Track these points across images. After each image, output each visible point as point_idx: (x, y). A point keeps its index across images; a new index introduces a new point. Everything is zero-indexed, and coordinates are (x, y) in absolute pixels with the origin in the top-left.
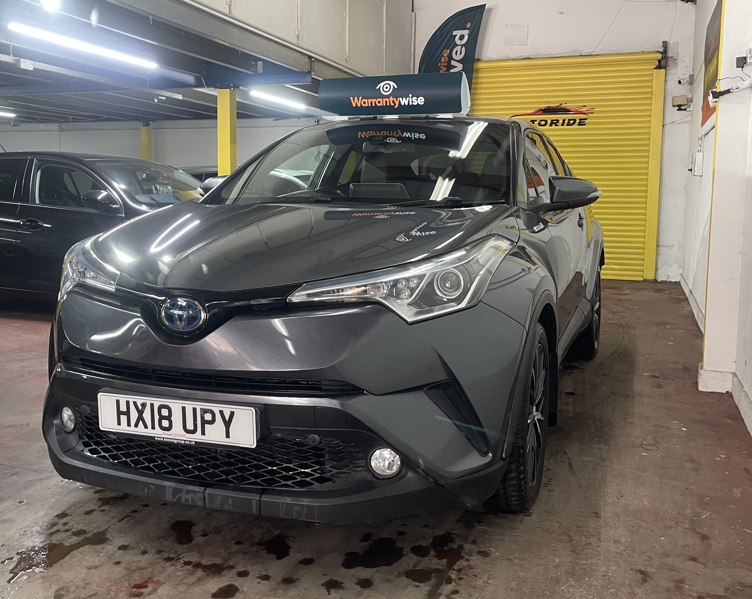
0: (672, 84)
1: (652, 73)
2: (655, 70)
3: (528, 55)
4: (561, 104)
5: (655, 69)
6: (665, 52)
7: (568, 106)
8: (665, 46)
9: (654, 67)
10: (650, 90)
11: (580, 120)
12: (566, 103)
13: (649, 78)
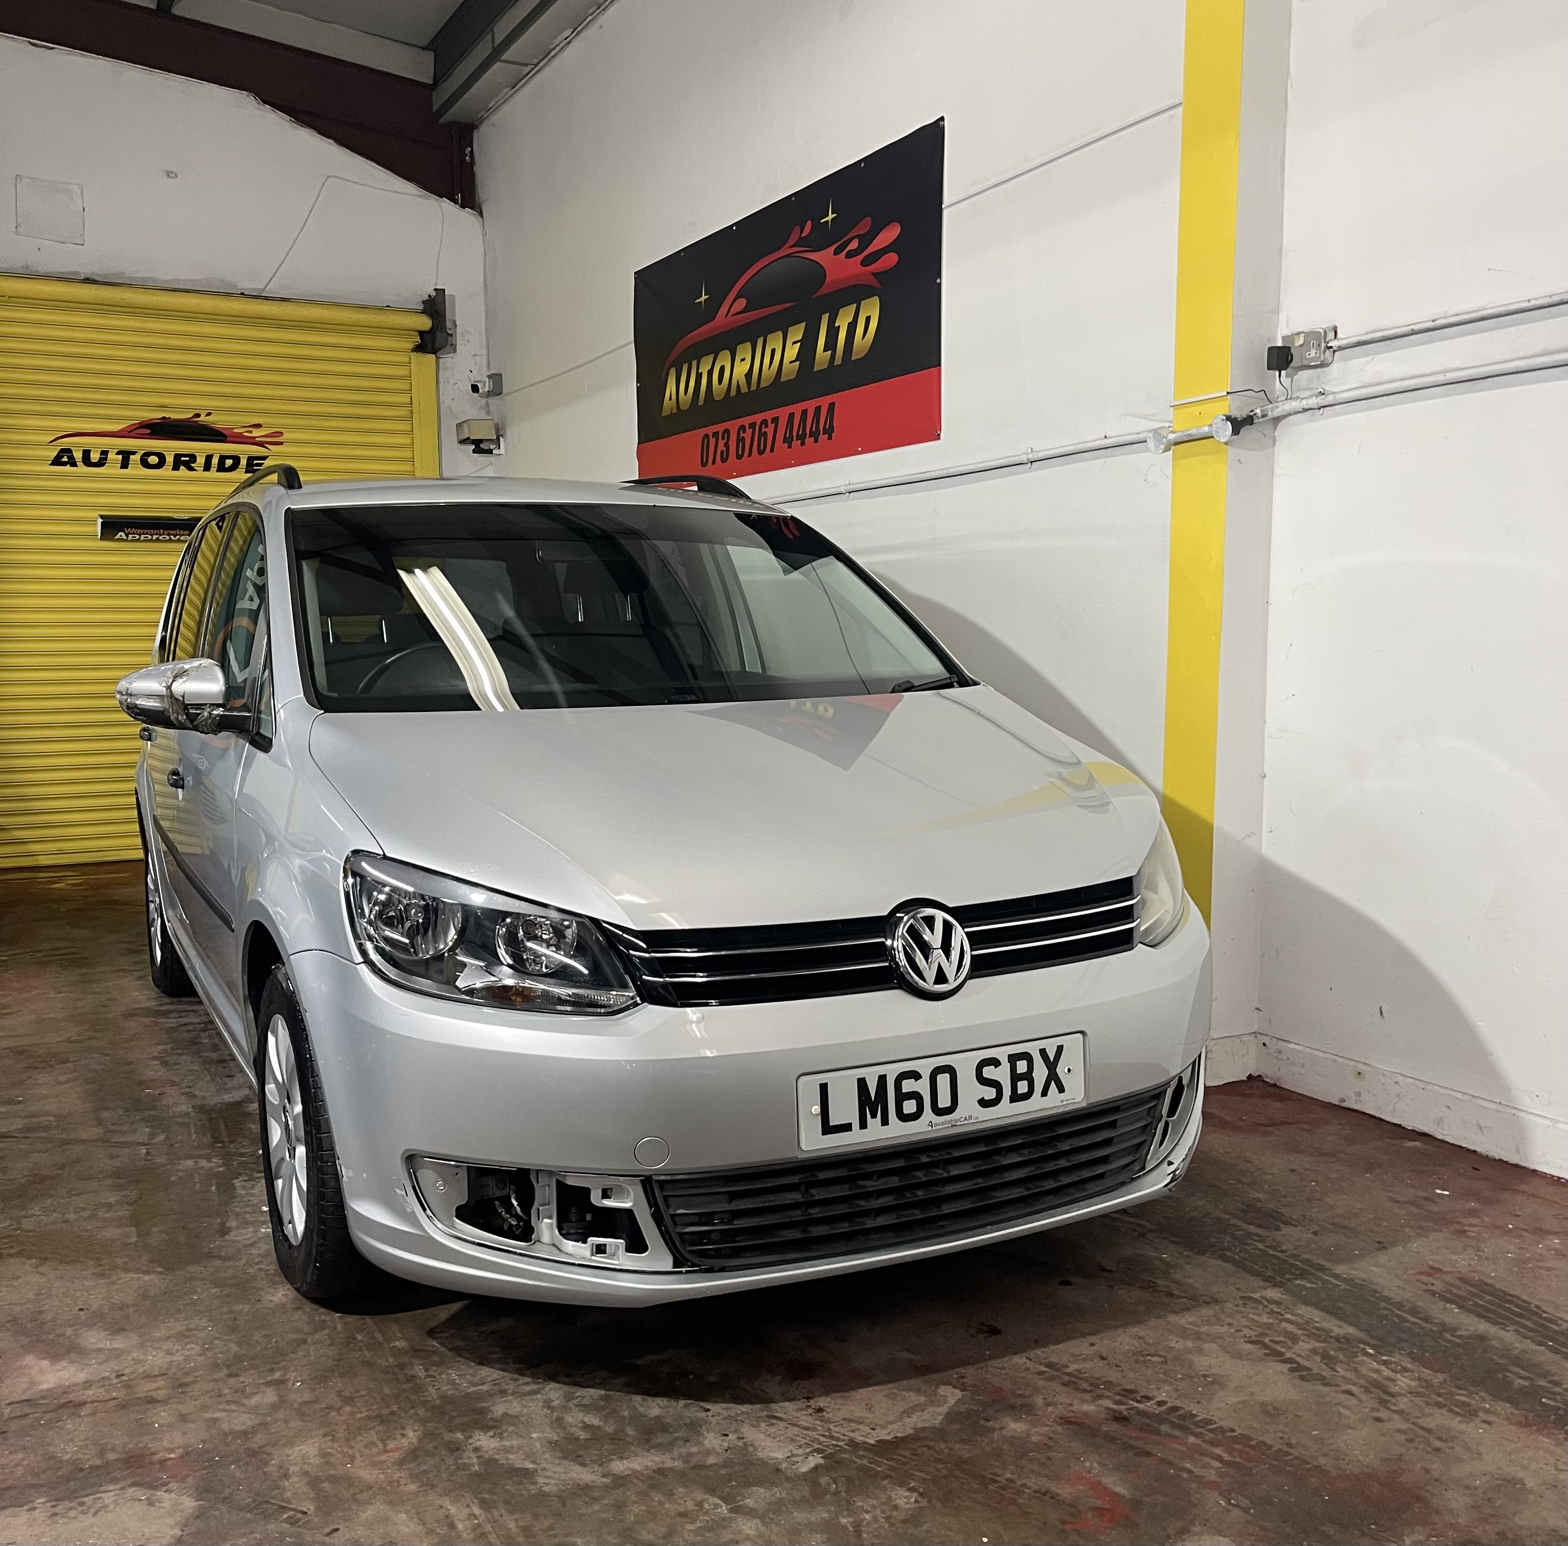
1: (406, 359)
2: (413, 355)
3: (89, 271)
4: (198, 415)
5: (412, 350)
6: (440, 316)
7: (218, 421)
8: (442, 300)
9: (411, 346)
10: (405, 399)
11: (251, 459)
12: (209, 414)
13: (402, 371)
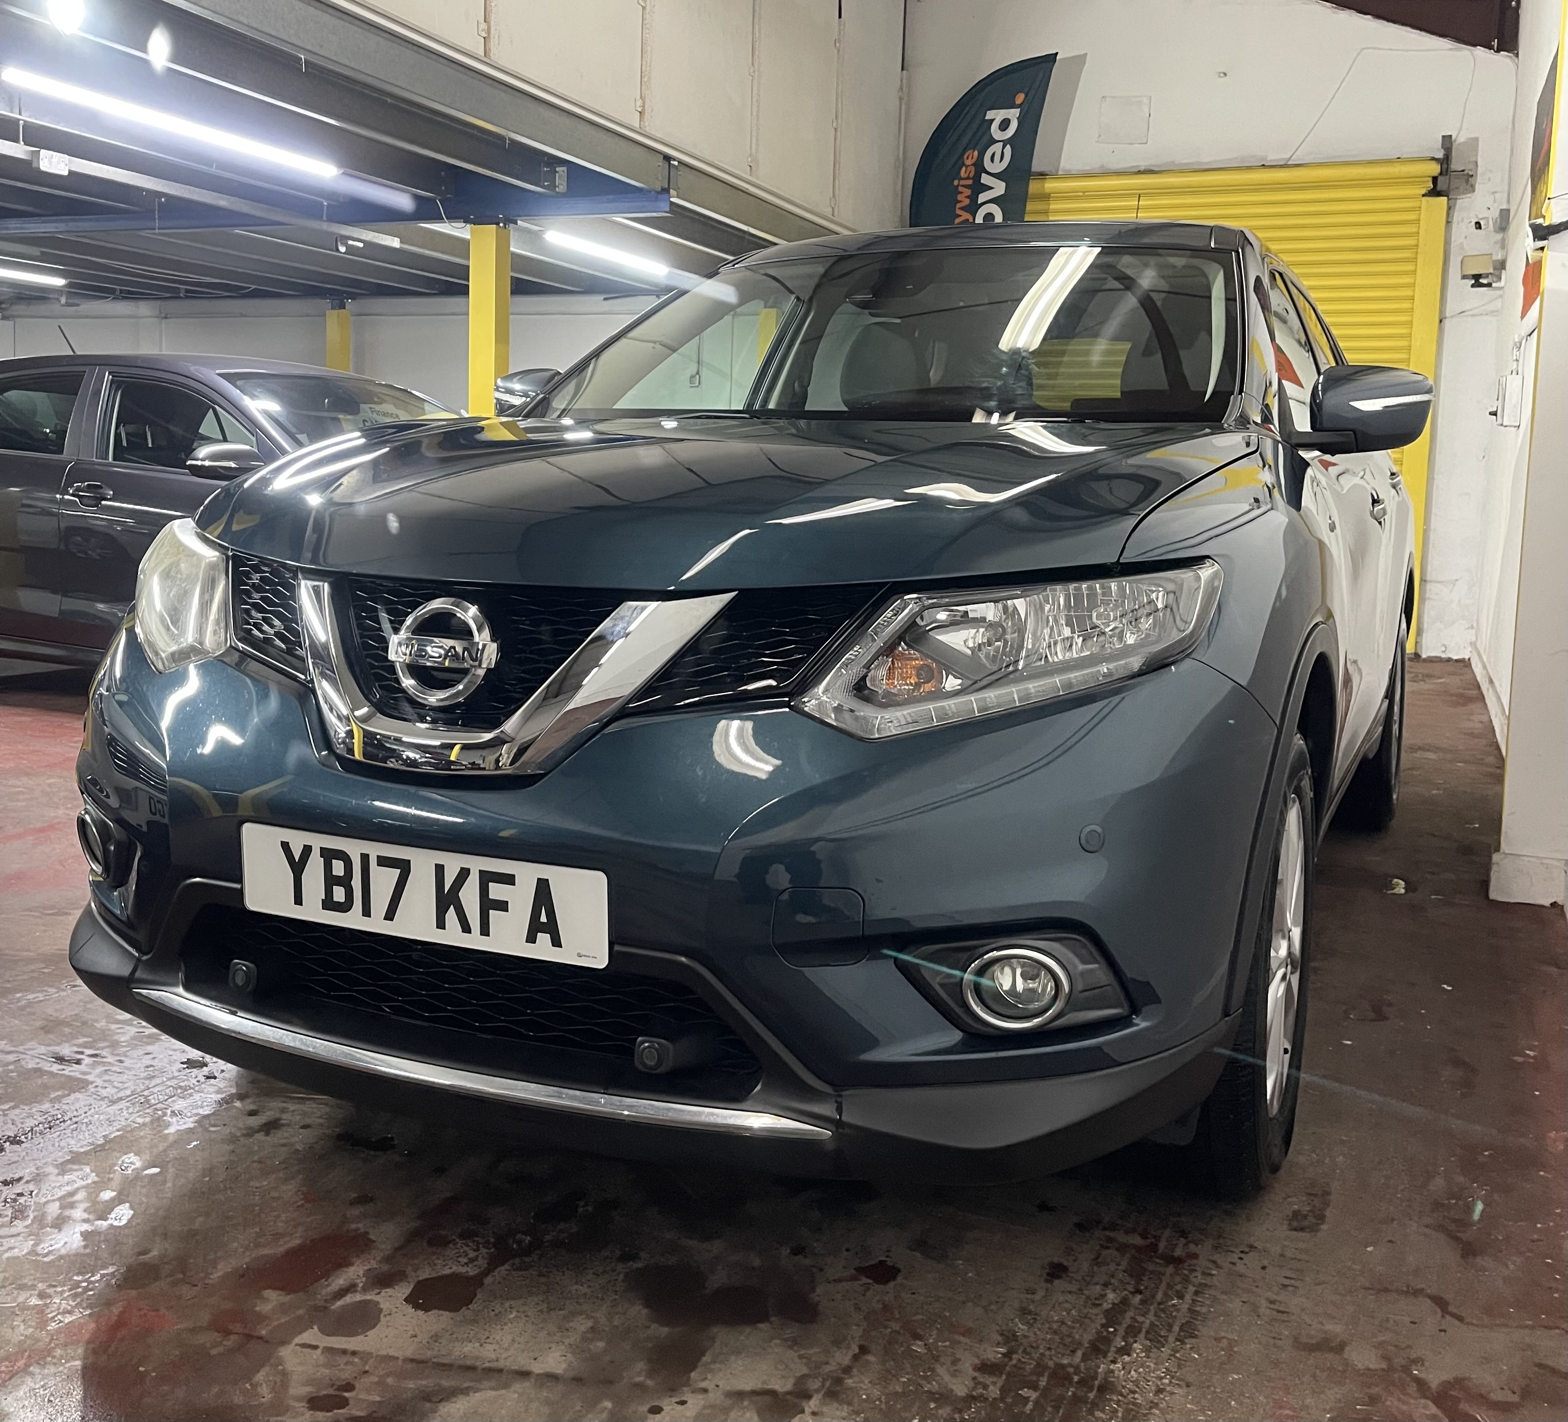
0: (1462, 229)
1: (1417, 204)
2: (1424, 198)
3: (1147, 164)
5: (1423, 195)
6: (1445, 162)
8: (1448, 145)
9: (1424, 191)
10: (1413, 242)
13: (1412, 216)
